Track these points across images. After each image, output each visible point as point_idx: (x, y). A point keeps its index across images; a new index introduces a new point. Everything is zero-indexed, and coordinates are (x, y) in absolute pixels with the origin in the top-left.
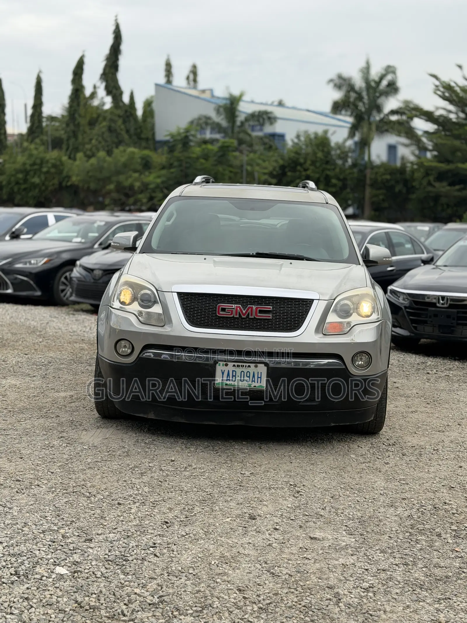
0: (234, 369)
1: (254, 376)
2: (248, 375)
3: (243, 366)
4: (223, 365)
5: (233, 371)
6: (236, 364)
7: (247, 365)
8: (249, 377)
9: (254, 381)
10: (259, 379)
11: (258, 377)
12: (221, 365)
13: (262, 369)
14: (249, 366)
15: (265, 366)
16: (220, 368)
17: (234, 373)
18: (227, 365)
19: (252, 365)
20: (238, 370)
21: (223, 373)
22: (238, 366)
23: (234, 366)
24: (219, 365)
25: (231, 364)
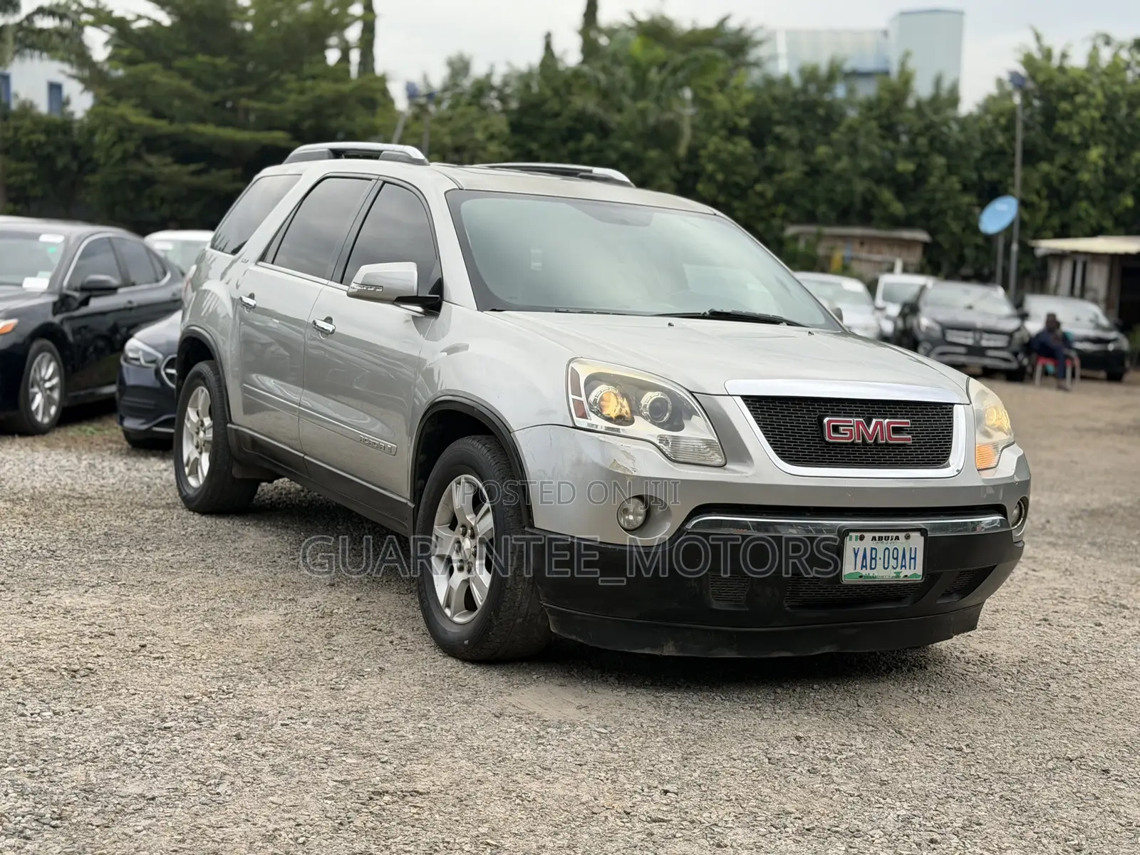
0: (873, 544)
1: (904, 557)
2: (895, 556)
3: (887, 538)
4: (856, 540)
5: (872, 549)
6: (877, 535)
7: (895, 535)
8: (897, 559)
9: (905, 566)
10: (913, 561)
11: (911, 558)
12: (854, 538)
13: (917, 541)
14: (897, 538)
15: (922, 535)
16: (851, 544)
17: (874, 551)
18: (862, 538)
19: (902, 535)
20: (880, 547)
21: (856, 555)
22: (880, 538)
23: (874, 538)
24: (850, 540)
25: (868, 536)
